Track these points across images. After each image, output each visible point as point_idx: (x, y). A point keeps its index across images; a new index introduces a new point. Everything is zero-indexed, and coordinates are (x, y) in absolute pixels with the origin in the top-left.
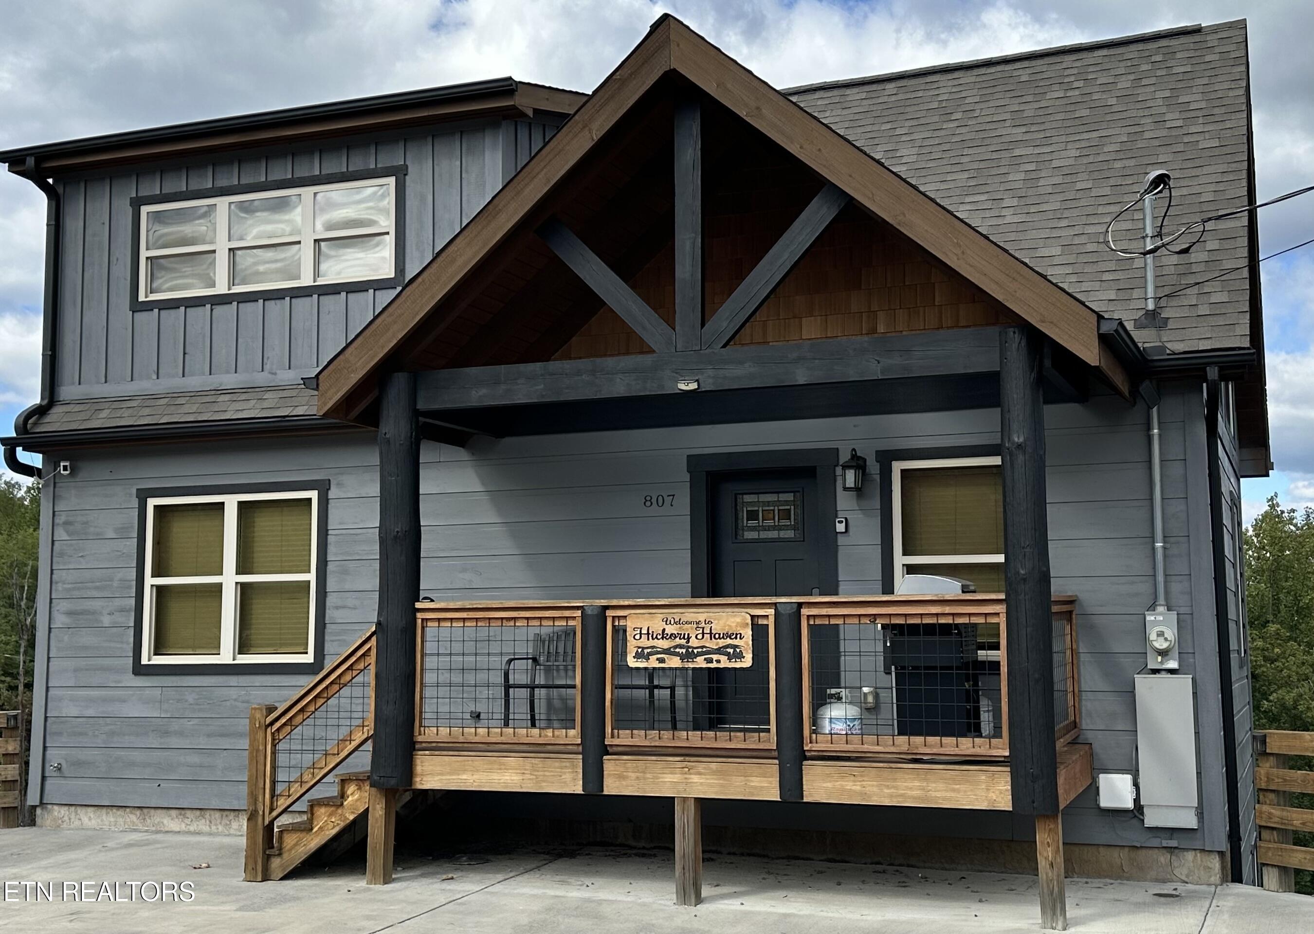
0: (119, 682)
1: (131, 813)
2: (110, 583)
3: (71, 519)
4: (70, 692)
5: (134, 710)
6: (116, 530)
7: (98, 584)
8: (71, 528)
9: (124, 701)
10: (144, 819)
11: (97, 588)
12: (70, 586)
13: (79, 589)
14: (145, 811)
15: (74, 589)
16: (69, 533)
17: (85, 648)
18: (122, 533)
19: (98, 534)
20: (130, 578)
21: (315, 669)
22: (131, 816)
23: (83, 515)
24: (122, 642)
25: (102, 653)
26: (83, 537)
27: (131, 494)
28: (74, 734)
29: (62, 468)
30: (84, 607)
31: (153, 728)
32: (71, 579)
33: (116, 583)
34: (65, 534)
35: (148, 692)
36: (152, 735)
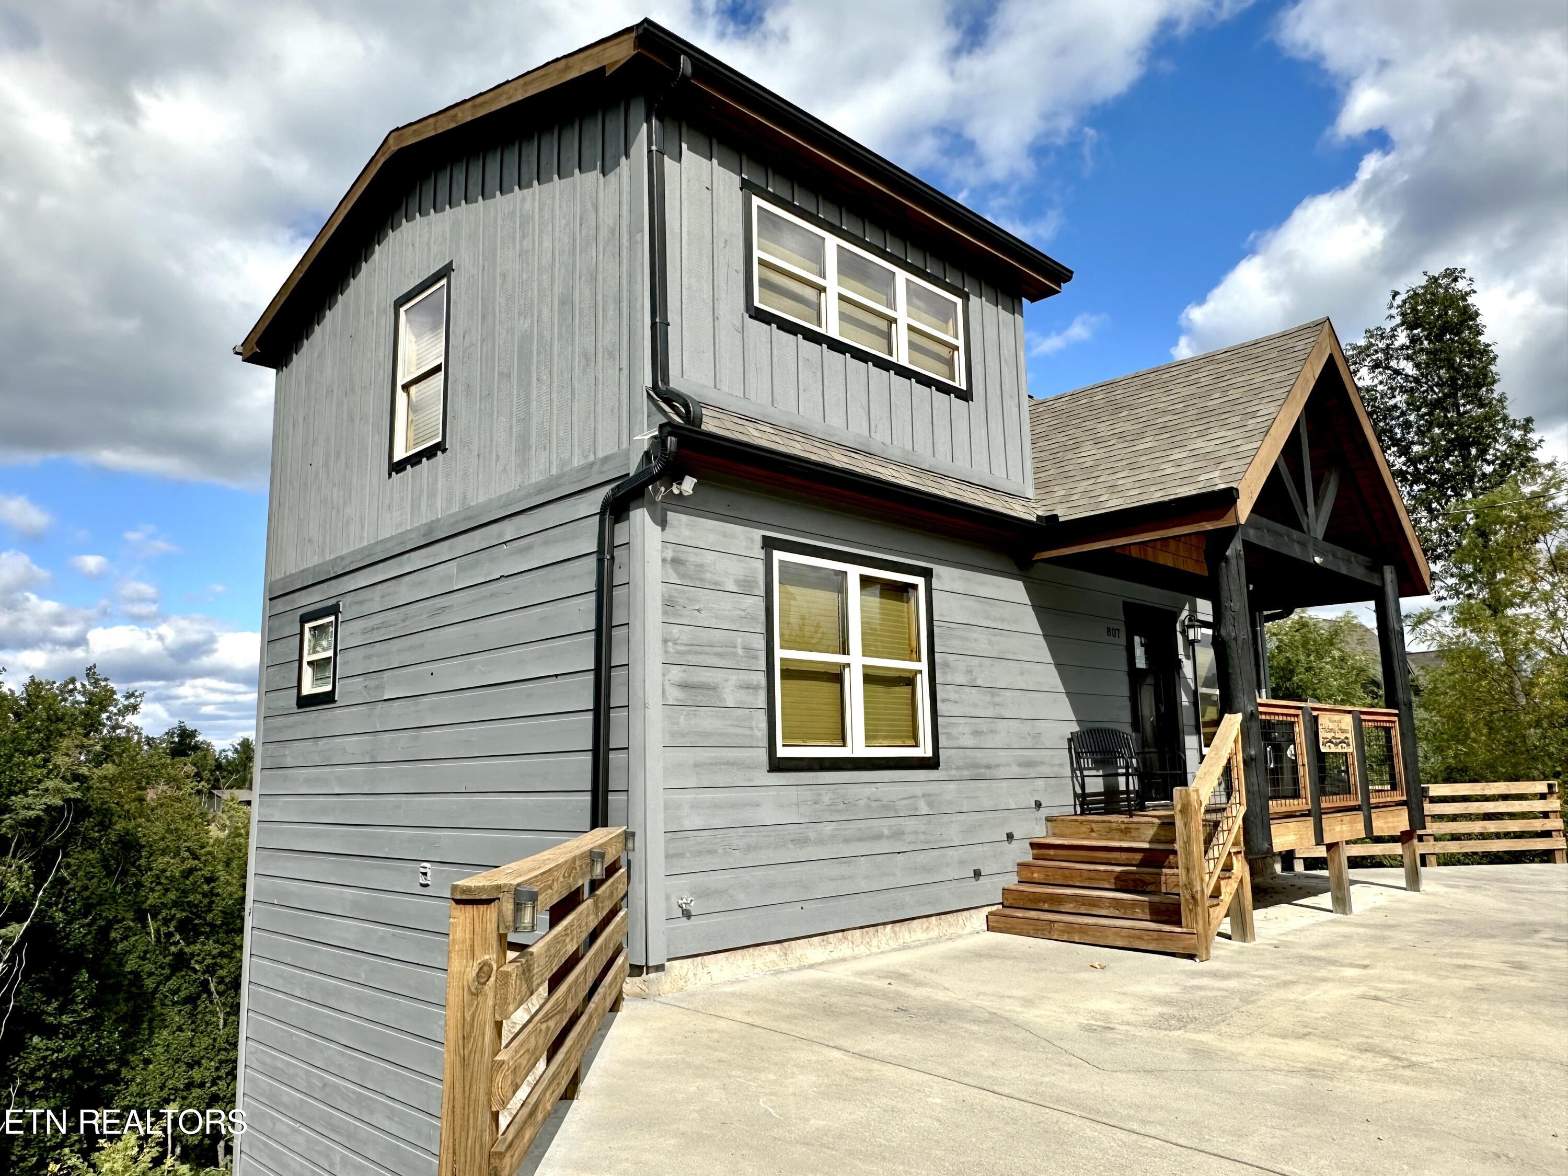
0: (751, 780)
1: (770, 950)
2: (733, 650)
3: (683, 556)
4: (689, 796)
5: (768, 815)
6: (737, 582)
7: (719, 649)
8: (682, 569)
9: (758, 806)
10: (786, 954)
11: (718, 654)
12: (683, 648)
13: (696, 653)
14: (786, 944)
15: (688, 652)
16: (682, 576)
17: (706, 734)
18: (745, 588)
19: (716, 583)
20: (756, 646)
21: (931, 763)
22: (771, 954)
23: (696, 555)
24: (751, 728)
25: (728, 742)
26: (698, 584)
27: (753, 540)
28: (700, 853)
29: (688, 485)
30: (702, 679)
31: (791, 837)
32: (685, 638)
33: (740, 651)
34: (674, 575)
35: (784, 792)
36: (791, 846)
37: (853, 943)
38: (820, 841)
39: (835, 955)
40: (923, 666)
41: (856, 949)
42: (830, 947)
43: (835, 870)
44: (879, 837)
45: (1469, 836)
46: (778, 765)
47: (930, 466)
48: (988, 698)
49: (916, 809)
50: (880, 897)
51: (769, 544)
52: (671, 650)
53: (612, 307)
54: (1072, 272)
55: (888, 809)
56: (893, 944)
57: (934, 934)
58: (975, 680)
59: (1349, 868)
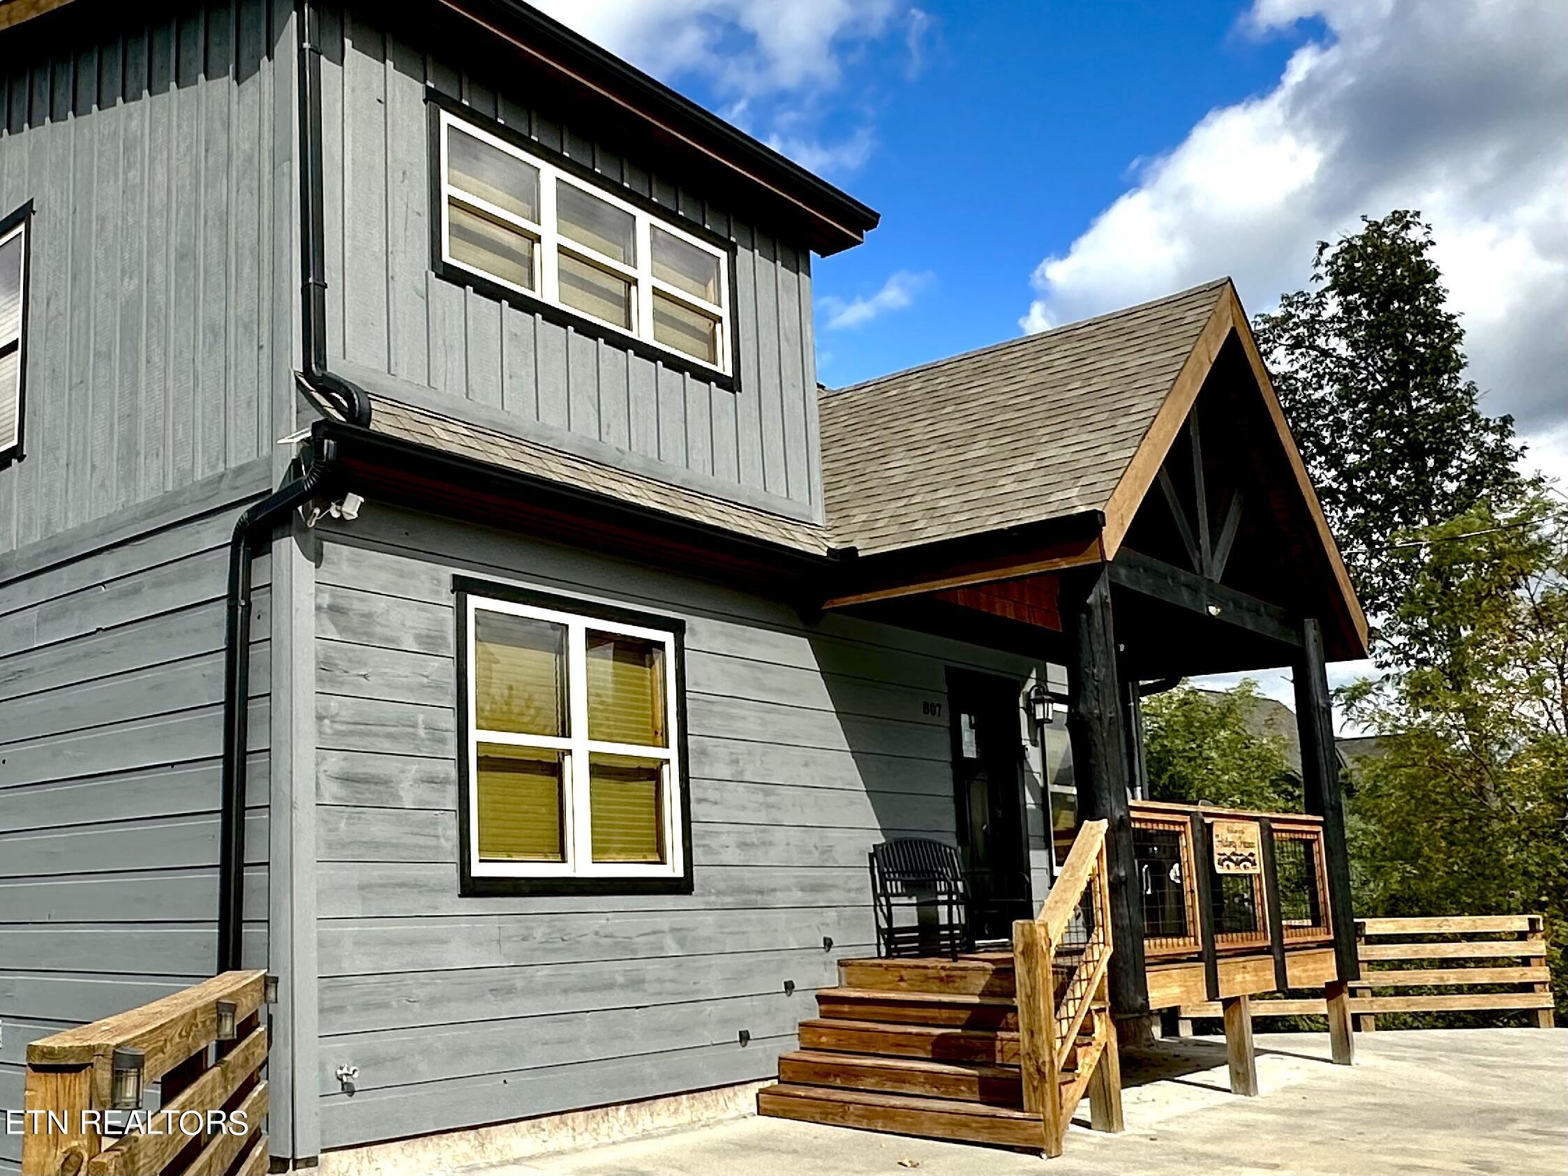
0: (435, 907)
1: (461, 1138)
2: (411, 730)
3: (341, 602)
4: (353, 928)
5: (459, 955)
6: (418, 637)
7: (392, 730)
8: (341, 619)
9: (444, 943)
10: (483, 1145)
11: (390, 736)
12: (344, 728)
13: (361, 734)
14: (482, 1130)
15: (351, 733)
16: (342, 630)
17: (376, 845)
18: (429, 646)
19: (387, 640)
20: (444, 726)
21: (682, 886)
22: (462, 1145)
23: (362, 600)
24: (437, 837)
25: (405, 855)
26: (364, 640)
27: (439, 581)
28: (366, 1007)
29: (352, 505)
30: (373, 771)
31: (492, 986)
32: (346, 715)
33: (422, 732)
34: (333, 627)
35: (480, 924)
36: (490, 997)
37: (574, 1129)
38: (530, 991)
39: (550, 1147)
40: (672, 753)
41: (578, 1138)
42: (543, 1135)
43: (550, 1031)
44: (610, 986)
45: (1419, 990)
46: (473, 887)
47: (684, 481)
48: (760, 797)
49: (662, 949)
50: (611, 1067)
51: (462, 587)
52: (329, 731)
53: (248, 263)
54: (878, 216)
55: (624, 949)
56: (629, 1132)
57: (685, 1118)
58: (741, 773)
59: (1254, 1032)
